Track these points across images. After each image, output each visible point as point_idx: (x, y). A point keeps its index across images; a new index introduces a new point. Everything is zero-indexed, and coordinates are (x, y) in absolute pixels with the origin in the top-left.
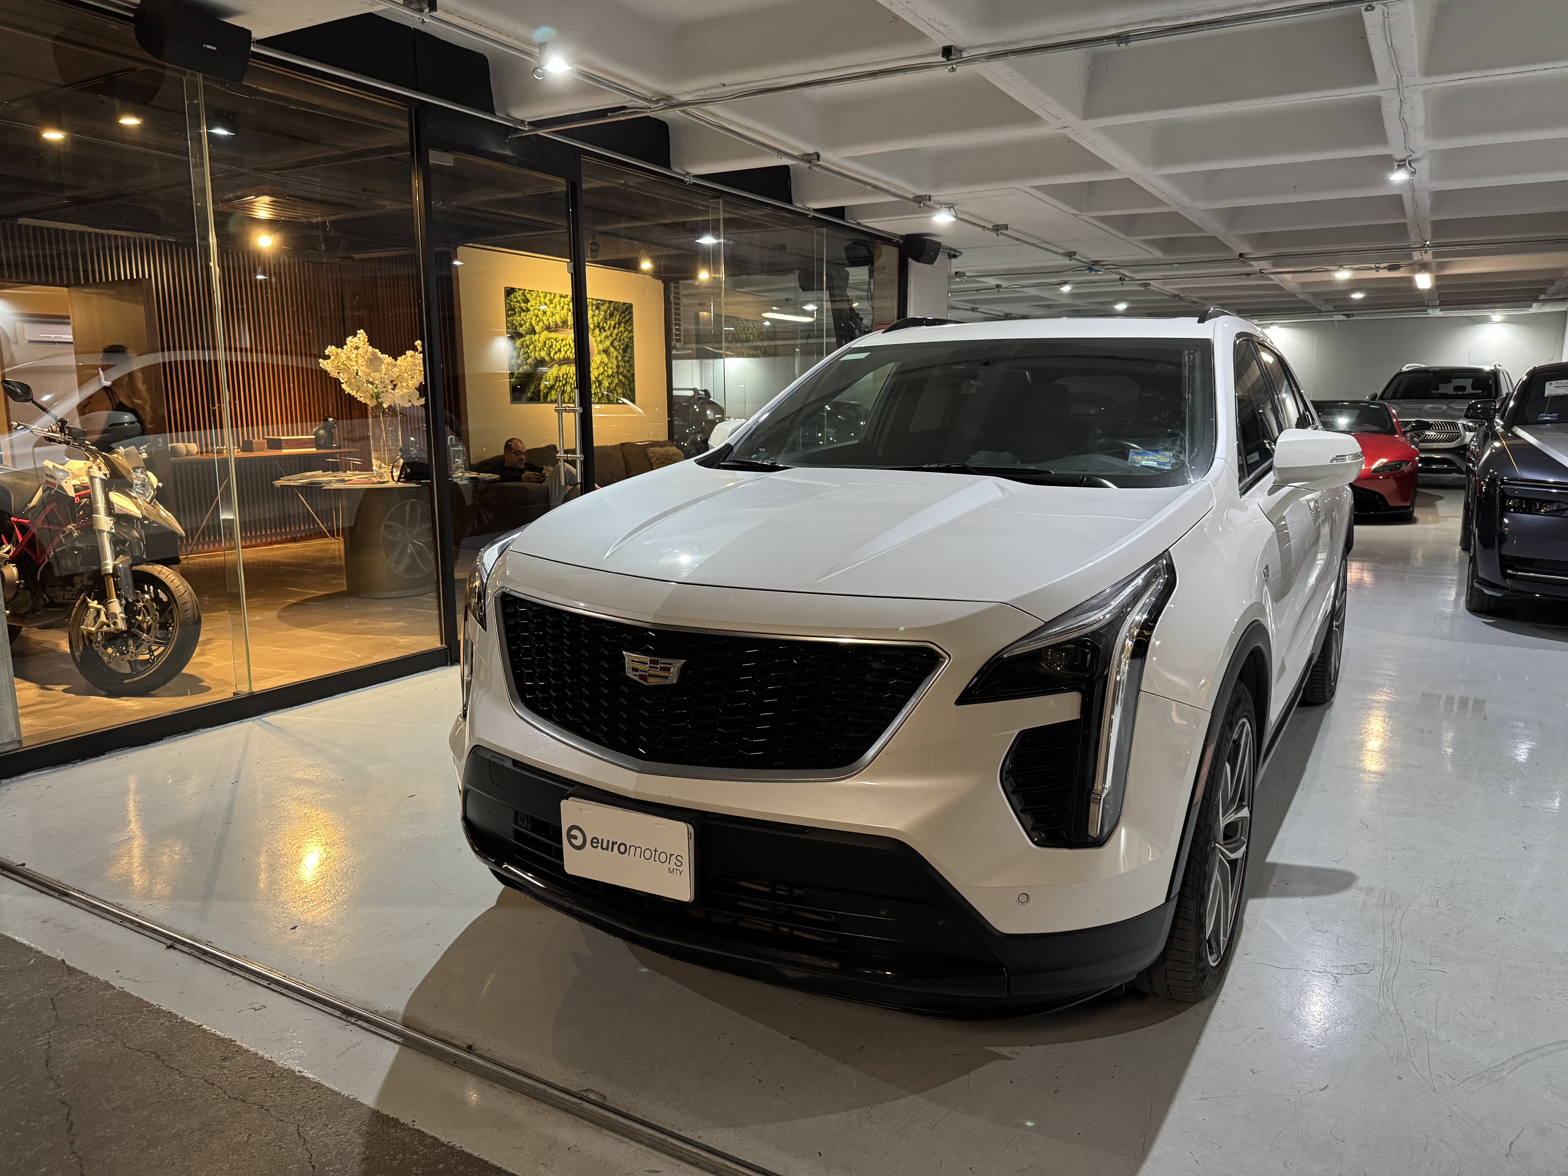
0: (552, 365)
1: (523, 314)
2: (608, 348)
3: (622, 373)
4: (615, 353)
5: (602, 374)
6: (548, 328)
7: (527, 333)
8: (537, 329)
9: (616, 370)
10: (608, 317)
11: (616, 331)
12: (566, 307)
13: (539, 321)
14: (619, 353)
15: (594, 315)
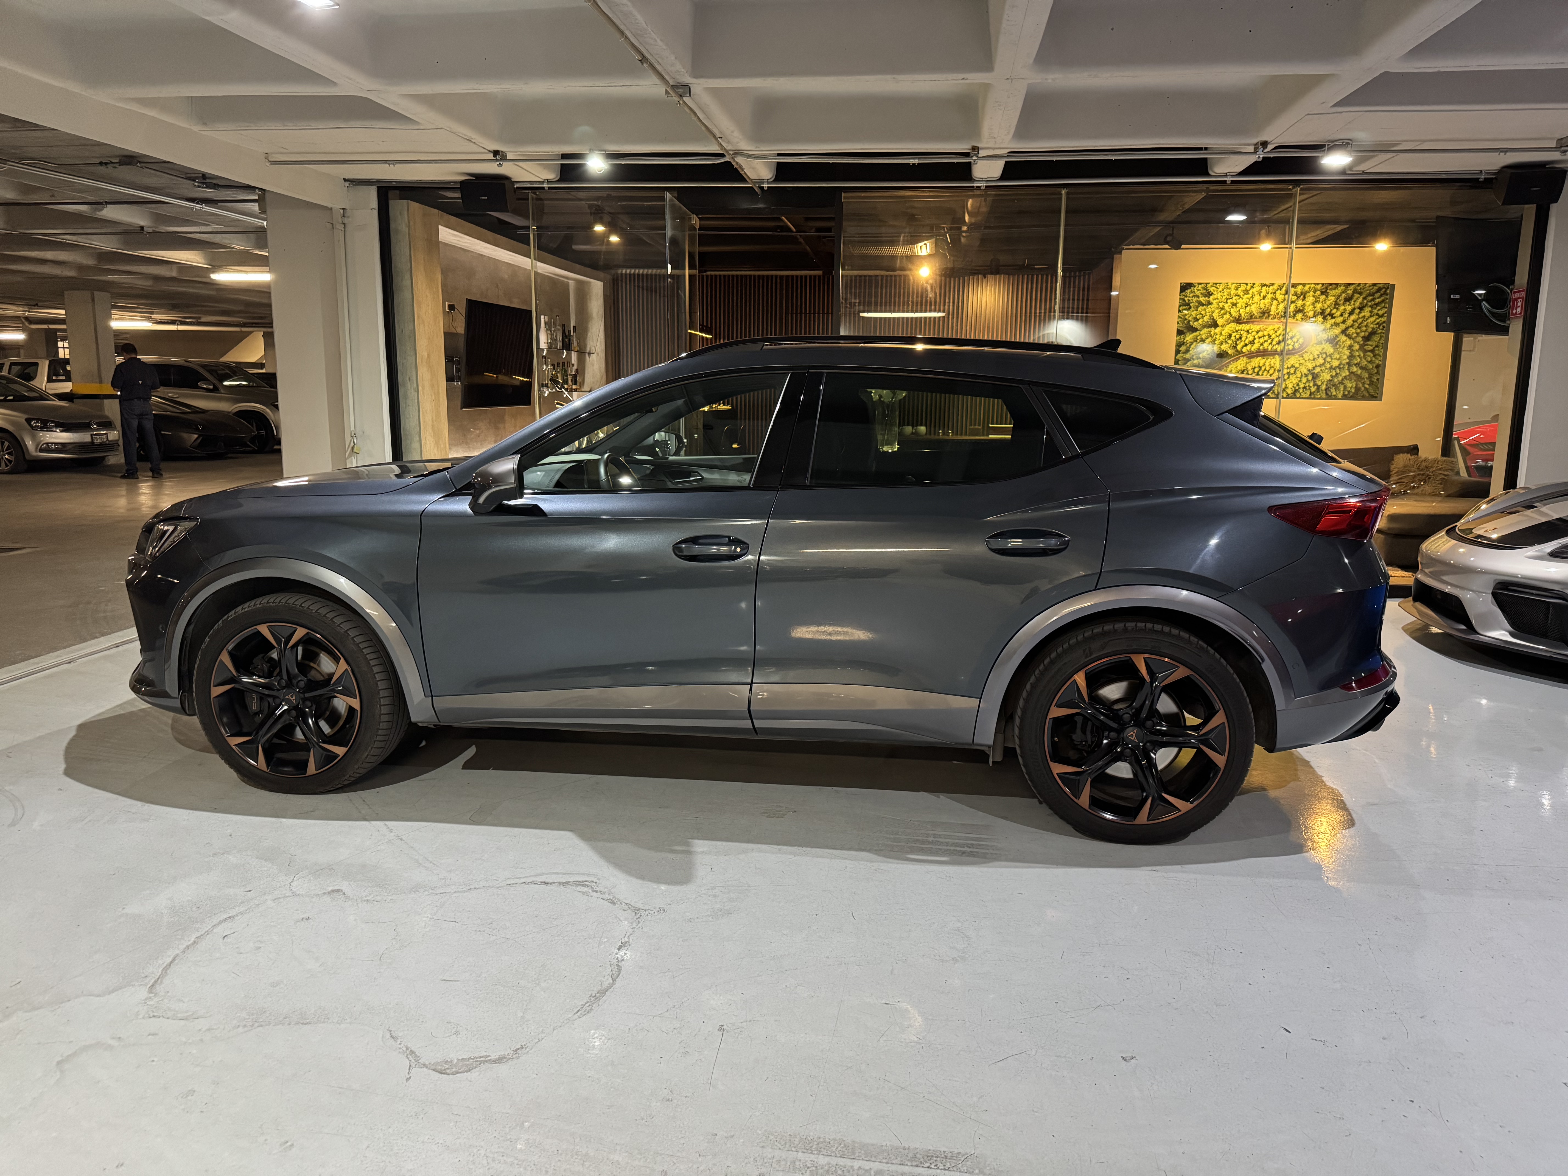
0: (1239, 358)
1: (1199, 309)
2: (1337, 336)
3: (1357, 365)
4: (1349, 342)
5: (1320, 366)
6: (1238, 321)
7: (1204, 327)
8: (1220, 322)
9: (1348, 361)
10: (1342, 302)
11: (1353, 317)
12: (1269, 296)
13: (1225, 314)
14: (1355, 342)
15: (1316, 302)
